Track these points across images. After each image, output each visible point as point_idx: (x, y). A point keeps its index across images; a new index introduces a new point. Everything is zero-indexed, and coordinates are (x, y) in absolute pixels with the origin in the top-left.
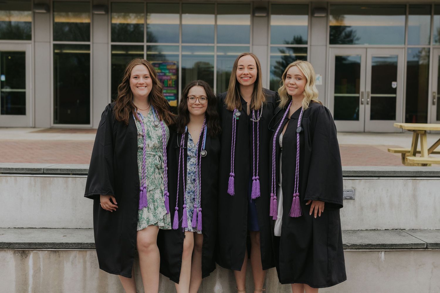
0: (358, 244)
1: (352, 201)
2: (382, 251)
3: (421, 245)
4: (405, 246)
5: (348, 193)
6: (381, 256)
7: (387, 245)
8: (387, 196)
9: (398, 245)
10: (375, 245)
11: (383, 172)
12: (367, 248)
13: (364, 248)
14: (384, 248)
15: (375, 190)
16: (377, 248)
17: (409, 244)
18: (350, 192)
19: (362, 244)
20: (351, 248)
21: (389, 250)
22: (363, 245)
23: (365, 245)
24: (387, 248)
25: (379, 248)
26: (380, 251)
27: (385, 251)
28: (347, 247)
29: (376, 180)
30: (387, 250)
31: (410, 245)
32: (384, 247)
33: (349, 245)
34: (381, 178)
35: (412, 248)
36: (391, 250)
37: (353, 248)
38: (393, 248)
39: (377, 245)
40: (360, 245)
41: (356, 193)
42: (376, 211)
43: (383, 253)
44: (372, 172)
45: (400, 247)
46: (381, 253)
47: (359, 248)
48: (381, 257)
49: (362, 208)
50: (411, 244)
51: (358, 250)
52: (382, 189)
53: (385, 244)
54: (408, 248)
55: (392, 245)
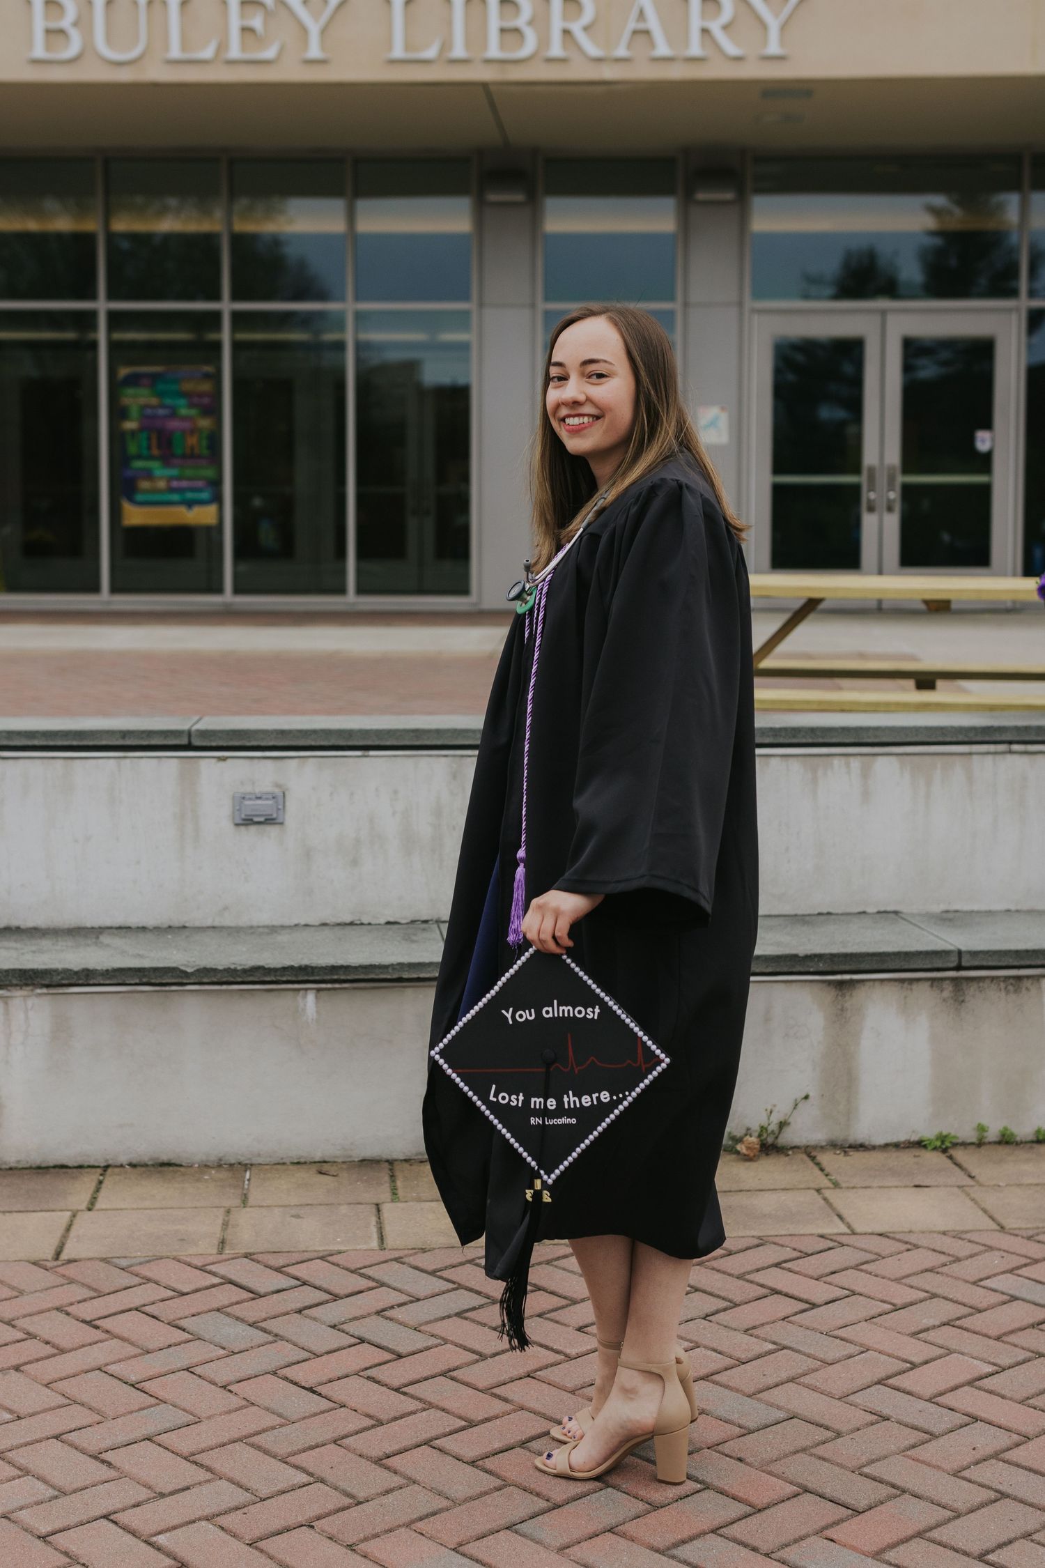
0: (221, 968)
1: (272, 830)
2: (306, 989)
3: (429, 969)
4: (377, 971)
5: (259, 802)
6: (305, 1005)
7: (316, 968)
8: (394, 813)
9: (356, 968)
10: (275, 970)
11: (378, 733)
12: (251, 979)
13: (239, 980)
14: (306, 978)
15: (352, 794)
16: (284, 979)
17: (392, 965)
18: (267, 799)
19: (232, 967)
20: (196, 981)
21: (329, 986)
22: (235, 970)
23: (245, 971)
24: (317, 978)
25: (289, 978)
26: (299, 990)
27: (319, 990)
28: (182, 977)
29: (357, 759)
30: (323, 986)
31: (394, 969)
32: (307, 974)
33: (189, 970)
34: (372, 753)
35: (400, 980)
36: (337, 986)
37: (205, 980)
38: (336, 977)
39: (285, 969)
40: (228, 971)
41: (287, 804)
42: (355, 863)
43: (311, 997)
44: (340, 733)
45: (362, 977)
46: (305, 997)
47: (225, 979)
48: (304, 1010)
49: (308, 854)
50: (399, 964)
51: (224, 987)
52: (377, 790)
53: (312, 967)
54: (389, 977)
55: (334, 969)
